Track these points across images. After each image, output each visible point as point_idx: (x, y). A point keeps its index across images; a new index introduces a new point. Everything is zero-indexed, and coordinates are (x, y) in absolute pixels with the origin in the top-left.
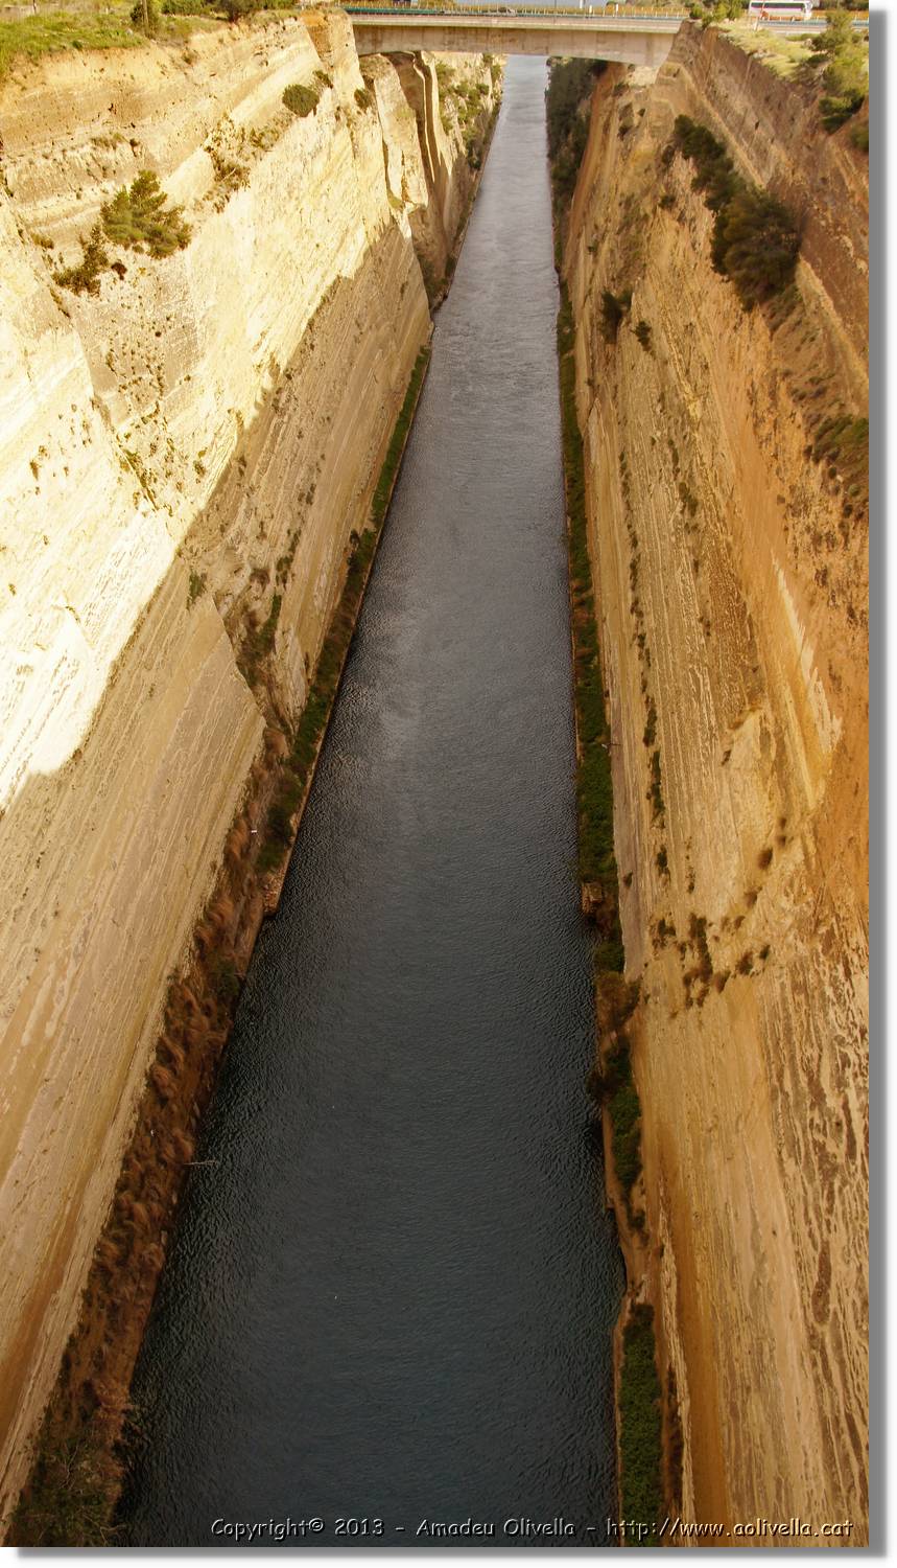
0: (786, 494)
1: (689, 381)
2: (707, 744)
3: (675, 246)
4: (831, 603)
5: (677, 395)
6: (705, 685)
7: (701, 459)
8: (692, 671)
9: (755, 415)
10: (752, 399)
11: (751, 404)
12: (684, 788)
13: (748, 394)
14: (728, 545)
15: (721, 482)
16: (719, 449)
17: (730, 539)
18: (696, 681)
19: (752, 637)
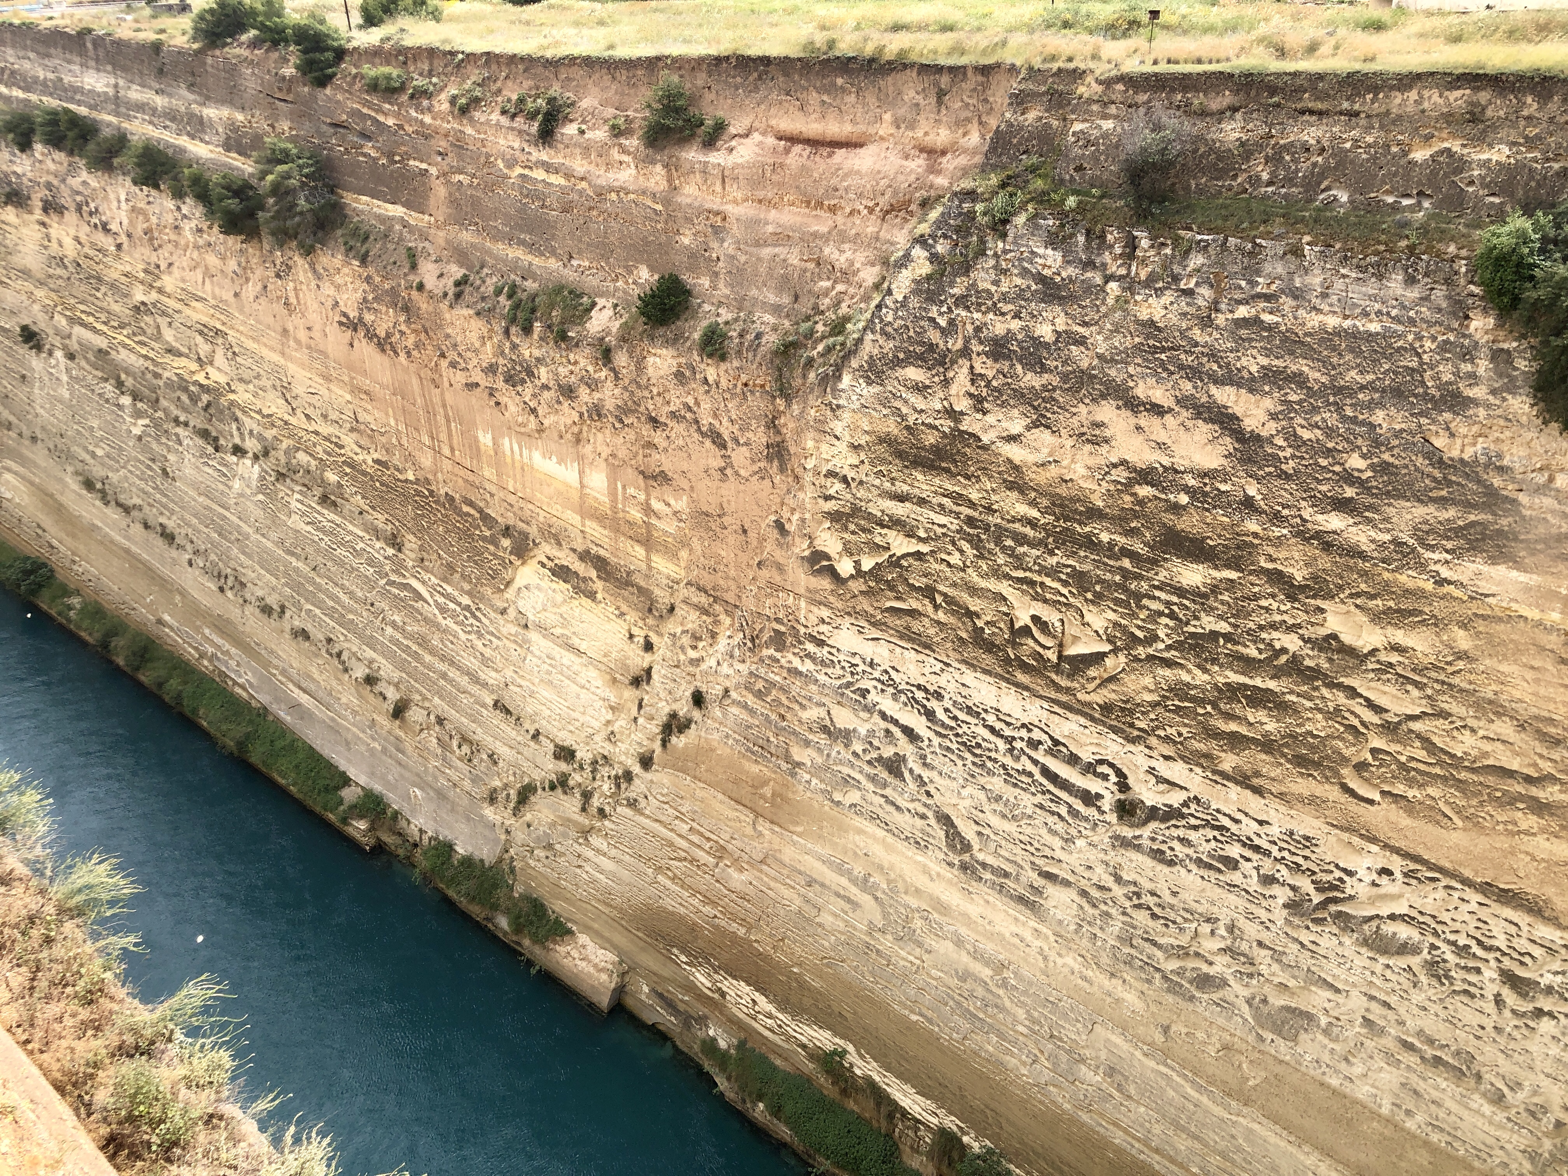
0: (478, 376)
1: (180, 354)
2: (472, 621)
3: (48, 238)
4: (617, 425)
5: (157, 376)
6: (424, 583)
7: (259, 412)
8: (392, 583)
9: (371, 335)
10: (351, 325)
11: (355, 330)
12: (453, 673)
13: (341, 323)
14: (377, 461)
15: (325, 416)
16: (299, 389)
17: (376, 456)
18: (406, 587)
19: (481, 511)
